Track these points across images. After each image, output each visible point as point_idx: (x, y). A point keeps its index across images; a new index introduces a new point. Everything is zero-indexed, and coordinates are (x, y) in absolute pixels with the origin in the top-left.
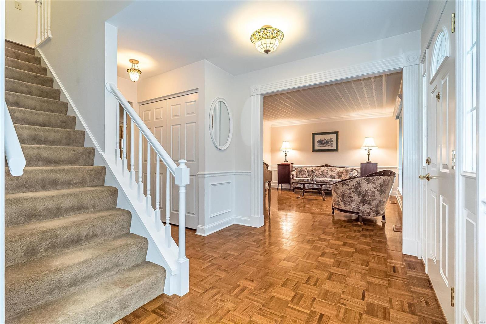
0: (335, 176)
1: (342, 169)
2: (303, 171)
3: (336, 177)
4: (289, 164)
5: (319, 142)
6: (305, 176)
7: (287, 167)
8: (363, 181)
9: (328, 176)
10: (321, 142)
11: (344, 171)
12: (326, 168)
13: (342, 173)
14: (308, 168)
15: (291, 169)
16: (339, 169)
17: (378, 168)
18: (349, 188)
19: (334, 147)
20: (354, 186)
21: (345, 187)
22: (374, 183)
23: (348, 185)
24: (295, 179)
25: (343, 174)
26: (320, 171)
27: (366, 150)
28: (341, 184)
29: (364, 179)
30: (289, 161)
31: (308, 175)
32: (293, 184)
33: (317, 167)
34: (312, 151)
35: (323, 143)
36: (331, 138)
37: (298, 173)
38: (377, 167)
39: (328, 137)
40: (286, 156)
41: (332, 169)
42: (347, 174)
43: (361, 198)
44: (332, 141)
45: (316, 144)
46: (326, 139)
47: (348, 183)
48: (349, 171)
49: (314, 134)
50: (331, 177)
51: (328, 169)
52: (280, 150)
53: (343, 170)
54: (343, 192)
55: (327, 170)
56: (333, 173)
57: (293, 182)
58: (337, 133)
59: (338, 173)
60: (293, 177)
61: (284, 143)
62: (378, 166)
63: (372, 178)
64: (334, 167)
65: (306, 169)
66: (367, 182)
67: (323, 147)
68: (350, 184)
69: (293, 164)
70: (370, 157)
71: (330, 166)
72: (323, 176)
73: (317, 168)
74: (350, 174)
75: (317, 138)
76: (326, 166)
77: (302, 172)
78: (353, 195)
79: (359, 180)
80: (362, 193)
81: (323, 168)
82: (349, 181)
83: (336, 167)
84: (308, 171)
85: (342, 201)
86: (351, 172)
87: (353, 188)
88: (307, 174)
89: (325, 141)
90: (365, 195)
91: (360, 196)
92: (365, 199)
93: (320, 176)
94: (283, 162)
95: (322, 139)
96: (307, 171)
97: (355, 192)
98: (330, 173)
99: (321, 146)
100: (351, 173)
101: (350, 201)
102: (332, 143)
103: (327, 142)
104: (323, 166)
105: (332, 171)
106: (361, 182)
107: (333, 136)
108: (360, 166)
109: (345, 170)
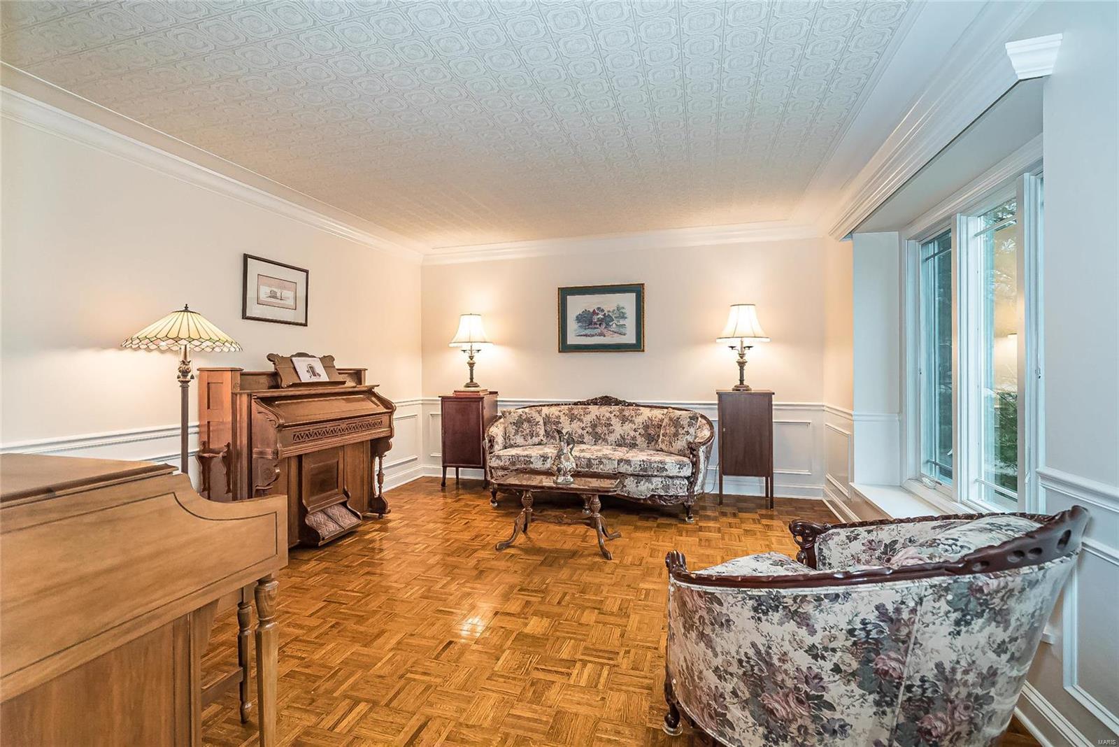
0: (634, 438)
1: (658, 414)
2: (528, 420)
3: (640, 440)
4: (482, 394)
5: (579, 319)
6: (536, 440)
7: (474, 405)
8: (928, 604)
9: (612, 438)
10: (587, 320)
11: (666, 421)
12: (604, 411)
13: (659, 426)
14: (545, 410)
15: (487, 413)
16: (646, 413)
17: (774, 407)
18: (817, 640)
19: (630, 338)
20: (851, 632)
21: (778, 630)
22: (1000, 617)
23: (804, 620)
24: (500, 455)
25: (662, 432)
26: (588, 419)
27: (732, 347)
28: (750, 603)
29: (940, 592)
30: (484, 383)
31: (547, 434)
32: (491, 473)
33: (576, 404)
34: (559, 352)
35: (595, 324)
36: (621, 305)
37: (512, 429)
38: (772, 405)
39: (609, 303)
40: (471, 365)
41: (626, 413)
42: (676, 435)
43: (894, 717)
44: (623, 316)
45: (572, 325)
46: (603, 311)
47: (808, 608)
48: (685, 422)
49: (564, 293)
50: (621, 443)
51: (611, 412)
52: (451, 345)
53: (660, 416)
54: (758, 652)
55: (608, 415)
56: (628, 427)
57: (490, 467)
58: (638, 290)
59: (646, 427)
60: (492, 446)
61: (465, 319)
62: (773, 403)
63: (994, 583)
64: (630, 404)
65: (539, 412)
66: (955, 616)
67: (593, 336)
68: (820, 620)
69: (496, 393)
70: (745, 372)
71: (617, 402)
72: (598, 438)
73: (578, 410)
74: (688, 433)
75: (577, 305)
76: (606, 401)
77: (526, 425)
78: (835, 690)
79: (898, 598)
80: (909, 688)
81: (594, 409)
82: (818, 599)
83: (637, 405)
84: (547, 421)
85: (745, 704)
86: (690, 425)
87: (845, 650)
88: (542, 432)
89: (600, 316)
90: (931, 700)
91: (890, 704)
92: (926, 725)
93: (587, 438)
94: (463, 389)
95: (591, 311)
96: (541, 422)
97: (853, 674)
98: (619, 429)
99: (588, 332)
100: (692, 430)
101: (812, 727)
102: (622, 322)
103: (606, 320)
104: (594, 402)
105: (624, 420)
106: (914, 611)
107: (628, 301)
108: (717, 402)
109: (671, 419)
